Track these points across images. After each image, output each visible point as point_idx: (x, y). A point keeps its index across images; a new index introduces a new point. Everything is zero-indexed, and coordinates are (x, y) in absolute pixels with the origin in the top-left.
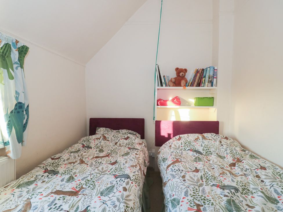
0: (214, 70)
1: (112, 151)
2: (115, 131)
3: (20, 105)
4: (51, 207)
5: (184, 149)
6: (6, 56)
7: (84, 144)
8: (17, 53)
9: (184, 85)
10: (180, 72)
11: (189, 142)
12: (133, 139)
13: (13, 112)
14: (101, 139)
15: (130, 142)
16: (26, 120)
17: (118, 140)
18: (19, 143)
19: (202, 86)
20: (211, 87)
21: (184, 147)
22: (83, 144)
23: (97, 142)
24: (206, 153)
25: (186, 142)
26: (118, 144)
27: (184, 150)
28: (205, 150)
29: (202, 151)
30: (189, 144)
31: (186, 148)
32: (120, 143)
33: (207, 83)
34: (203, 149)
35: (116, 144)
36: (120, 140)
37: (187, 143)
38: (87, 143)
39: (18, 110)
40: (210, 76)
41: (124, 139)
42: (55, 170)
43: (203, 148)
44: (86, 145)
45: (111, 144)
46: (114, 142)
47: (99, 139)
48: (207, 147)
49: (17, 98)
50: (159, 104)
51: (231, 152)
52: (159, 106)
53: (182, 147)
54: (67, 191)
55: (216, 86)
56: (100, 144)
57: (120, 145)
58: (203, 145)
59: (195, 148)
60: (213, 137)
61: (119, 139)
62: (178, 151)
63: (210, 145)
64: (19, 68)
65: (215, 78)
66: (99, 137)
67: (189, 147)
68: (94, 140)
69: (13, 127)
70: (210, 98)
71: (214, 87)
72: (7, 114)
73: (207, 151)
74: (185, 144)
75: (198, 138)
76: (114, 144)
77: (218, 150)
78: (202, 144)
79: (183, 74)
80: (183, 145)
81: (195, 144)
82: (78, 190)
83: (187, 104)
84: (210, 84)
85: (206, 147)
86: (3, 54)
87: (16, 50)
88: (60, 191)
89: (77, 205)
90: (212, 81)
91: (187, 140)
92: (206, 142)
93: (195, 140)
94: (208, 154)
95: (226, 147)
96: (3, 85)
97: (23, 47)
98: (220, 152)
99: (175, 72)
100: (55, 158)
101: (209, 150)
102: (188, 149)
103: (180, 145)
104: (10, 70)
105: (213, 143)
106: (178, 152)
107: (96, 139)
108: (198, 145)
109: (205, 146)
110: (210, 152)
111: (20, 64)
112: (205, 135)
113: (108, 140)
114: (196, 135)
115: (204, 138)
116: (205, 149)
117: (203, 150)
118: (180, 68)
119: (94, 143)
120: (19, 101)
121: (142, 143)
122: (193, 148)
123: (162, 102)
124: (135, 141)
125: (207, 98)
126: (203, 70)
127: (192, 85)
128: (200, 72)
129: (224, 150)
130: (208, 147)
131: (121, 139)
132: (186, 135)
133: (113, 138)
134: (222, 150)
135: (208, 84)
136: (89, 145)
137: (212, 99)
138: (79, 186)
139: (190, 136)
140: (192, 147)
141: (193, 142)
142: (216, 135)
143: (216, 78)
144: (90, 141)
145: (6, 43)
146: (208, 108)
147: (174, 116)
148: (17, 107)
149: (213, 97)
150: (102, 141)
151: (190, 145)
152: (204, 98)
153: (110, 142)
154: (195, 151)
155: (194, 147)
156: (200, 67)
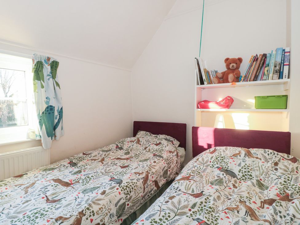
0: (285, 53)
1: (137, 155)
2: (154, 135)
3: (51, 108)
4: (42, 190)
5: (212, 165)
6: (39, 71)
7: (119, 145)
8: (49, 67)
9: (232, 80)
10: (230, 64)
11: (222, 157)
12: (164, 146)
13: (44, 113)
14: (135, 142)
15: (160, 148)
16: (58, 120)
17: (148, 145)
18: (49, 137)
19: (264, 79)
20: (279, 79)
21: (213, 162)
22: (117, 145)
23: (130, 144)
24: (243, 176)
25: (218, 157)
26: (147, 149)
27: (211, 167)
28: (243, 172)
29: (237, 173)
30: (221, 159)
31: (215, 165)
32: (149, 148)
33: (271, 75)
34: (240, 170)
35: (145, 148)
36: (151, 146)
37: (219, 159)
38: (121, 144)
39: (49, 111)
40: (276, 63)
41: (155, 144)
42: (77, 163)
43: (240, 168)
44: (119, 146)
45: (141, 148)
46: (144, 147)
47: (133, 141)
48: (248, 169)
49: (47, 103)
50: (199, 107)
51: (285, 182)
52: (199, 109)
53: (210, 162)
54: (63, 181)
55: (289, 78)
56: (132, 147)
57: (149, 150)
58: (243, 164)
59: (228, 167)
60: (266, 155)
61: (150, 144)
62: (202, 167)
63: (255, 166)
64: (51, 79)
65: (287, 65)
66: (134, 140)
67: (219, 163)
68: (128, 143)
69: (44, 124)
70: (279, 96)
71: (285, 80)
72: (39, 115)
73: (246, 173)
74: (217, 159)
75: (240, 153)
76: (144, 149)
77: (263, 176)
78: (242, 162)
79: (233, 66)
80: (212, 161)
81: (231, 160)
82: (73, 182)
83: (245, 106)
84: (276, 76)
85: (245, 169)
86: (37, 69)
87: (48, 65)
88: (60, 180)
89: (59, 194)
90: (282, 70)
91: (221, 155)
92: (249, 161)
93: (233, 156)
94: (246, 178)
95: (282, 173)
96: (37, 93)
97: (53, 62)
98: (266, 179)
99: (225, 65)
100: (87, 153)
101: (249, 173)
102: (217, 166)
103: (210, 159)
104: (42, 81)
105: (261, 164)
106: (200, 168)
107: (130, 141)
108: (234, 163)
109: (245, 166)
110: (251, 176)
111: (52, 76)
112: (253, 151)
113: (140, 144)
114: (237, 150)
115: (249, 154)
116: (244, 170)
117: (239, 172)
118: (231, 57)
119: (127, 145)
120: (50, 105)
121: (174, 152)
122: (224, 166)
123: (203, 105)
124: (166, 148)
125: (274, 96)
126: (265, 56)
127: (246, 79)
128: (259, 60)
129: (275, 177)
130: (250, 168)
131: (152, 144)
132: (224, 148)
133: (145, 142)
134: (272, 176)
135: (274, 75)
136: (122, 146)
137: (285, 98)
138: (77, 179)
139: (228, 150)
140: (224, 164)
141: (229, 158)
142: (273, 153)
143: (289, 65)
144: (124, 142)
145: (38, 61)
146: (281, 113)
147: (222, 122)
148: (49, 109)
149: (287, 95)
150: (135, 145)
151: (222, 162)
152: (268, 96)
153: (141, 146)
154: (227, 170)
155: (227, 165)
156: (260, 53)
